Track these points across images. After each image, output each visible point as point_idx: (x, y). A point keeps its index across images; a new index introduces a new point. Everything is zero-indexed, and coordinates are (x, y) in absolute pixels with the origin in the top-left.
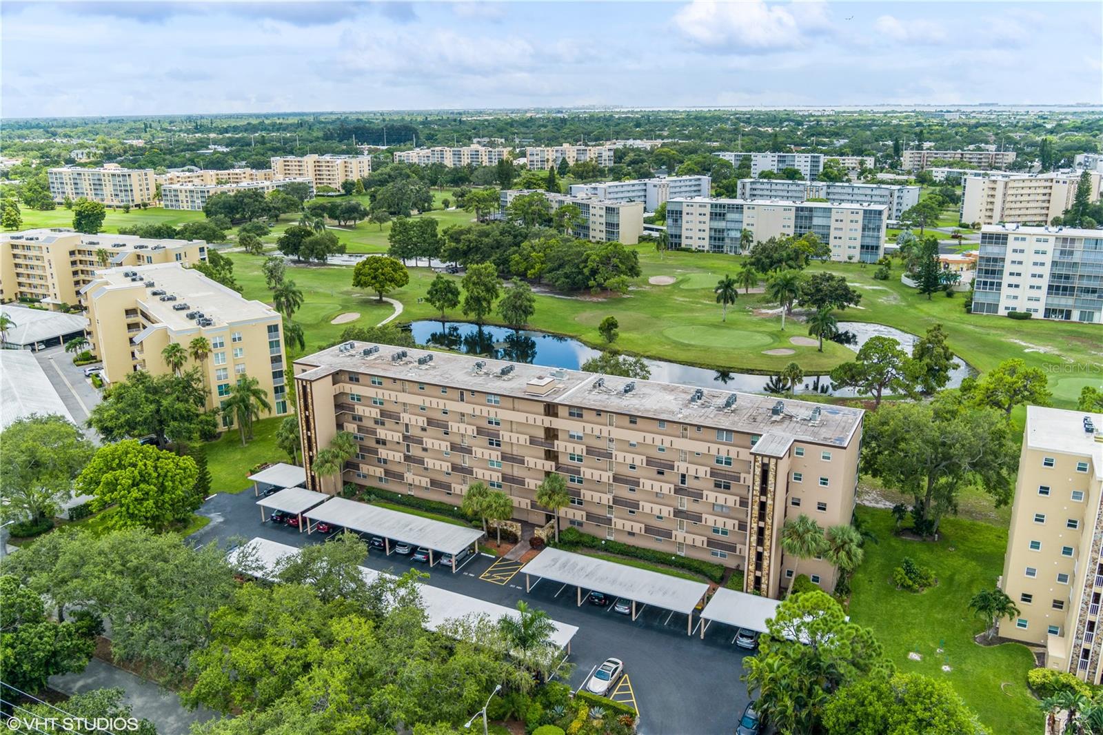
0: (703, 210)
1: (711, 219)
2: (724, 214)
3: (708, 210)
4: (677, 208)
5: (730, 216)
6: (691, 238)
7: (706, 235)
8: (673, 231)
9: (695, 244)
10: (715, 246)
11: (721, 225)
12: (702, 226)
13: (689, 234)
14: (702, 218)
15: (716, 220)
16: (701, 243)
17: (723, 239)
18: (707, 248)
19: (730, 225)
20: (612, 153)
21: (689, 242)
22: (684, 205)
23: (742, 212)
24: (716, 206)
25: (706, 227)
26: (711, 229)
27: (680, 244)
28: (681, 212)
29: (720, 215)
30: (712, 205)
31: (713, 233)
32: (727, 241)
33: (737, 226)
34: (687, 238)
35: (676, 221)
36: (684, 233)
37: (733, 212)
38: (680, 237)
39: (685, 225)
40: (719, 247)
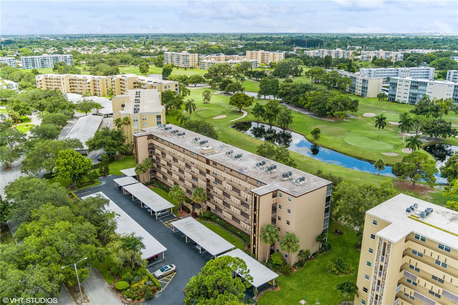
0: (407, 84)
1: (411, 88)
2: (417, 87)
3: (409, 84)
4: (395, 82)
5: (420, 87)
6: (400, 97)
7: (408, 96)
8: (392, 93)
9: (401, 100)
10: (411, 102)
11: (415, 91)
12: (406, 91)
13: (399, 94)
14: (407, 88)
15: (413, 88)
16: (405, 99)
17: (416, 99)
18: (407, 102)
19: (420, 92)
20: (403, 55)
21: (399, 98)
22: (398, 81)
23: (426, 86)
24: (414, 82)
25: (408, 92)
26: (410, 93)
27: (394, 99)
28: (396, 84)
29: (415, 86)
30: (412, 82)
31: (411, 95)
32: (417, 99)
33: (423, 92)
34: (398, 96)
35: (394, 88)
36: (397, 94)
37: (422, 86)
38: (395, 96)
39: (398, 90)
40: (413, 102)
